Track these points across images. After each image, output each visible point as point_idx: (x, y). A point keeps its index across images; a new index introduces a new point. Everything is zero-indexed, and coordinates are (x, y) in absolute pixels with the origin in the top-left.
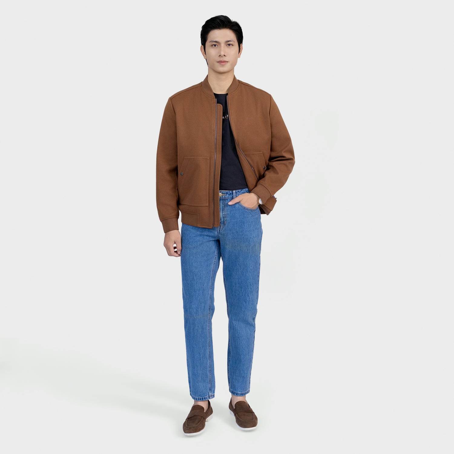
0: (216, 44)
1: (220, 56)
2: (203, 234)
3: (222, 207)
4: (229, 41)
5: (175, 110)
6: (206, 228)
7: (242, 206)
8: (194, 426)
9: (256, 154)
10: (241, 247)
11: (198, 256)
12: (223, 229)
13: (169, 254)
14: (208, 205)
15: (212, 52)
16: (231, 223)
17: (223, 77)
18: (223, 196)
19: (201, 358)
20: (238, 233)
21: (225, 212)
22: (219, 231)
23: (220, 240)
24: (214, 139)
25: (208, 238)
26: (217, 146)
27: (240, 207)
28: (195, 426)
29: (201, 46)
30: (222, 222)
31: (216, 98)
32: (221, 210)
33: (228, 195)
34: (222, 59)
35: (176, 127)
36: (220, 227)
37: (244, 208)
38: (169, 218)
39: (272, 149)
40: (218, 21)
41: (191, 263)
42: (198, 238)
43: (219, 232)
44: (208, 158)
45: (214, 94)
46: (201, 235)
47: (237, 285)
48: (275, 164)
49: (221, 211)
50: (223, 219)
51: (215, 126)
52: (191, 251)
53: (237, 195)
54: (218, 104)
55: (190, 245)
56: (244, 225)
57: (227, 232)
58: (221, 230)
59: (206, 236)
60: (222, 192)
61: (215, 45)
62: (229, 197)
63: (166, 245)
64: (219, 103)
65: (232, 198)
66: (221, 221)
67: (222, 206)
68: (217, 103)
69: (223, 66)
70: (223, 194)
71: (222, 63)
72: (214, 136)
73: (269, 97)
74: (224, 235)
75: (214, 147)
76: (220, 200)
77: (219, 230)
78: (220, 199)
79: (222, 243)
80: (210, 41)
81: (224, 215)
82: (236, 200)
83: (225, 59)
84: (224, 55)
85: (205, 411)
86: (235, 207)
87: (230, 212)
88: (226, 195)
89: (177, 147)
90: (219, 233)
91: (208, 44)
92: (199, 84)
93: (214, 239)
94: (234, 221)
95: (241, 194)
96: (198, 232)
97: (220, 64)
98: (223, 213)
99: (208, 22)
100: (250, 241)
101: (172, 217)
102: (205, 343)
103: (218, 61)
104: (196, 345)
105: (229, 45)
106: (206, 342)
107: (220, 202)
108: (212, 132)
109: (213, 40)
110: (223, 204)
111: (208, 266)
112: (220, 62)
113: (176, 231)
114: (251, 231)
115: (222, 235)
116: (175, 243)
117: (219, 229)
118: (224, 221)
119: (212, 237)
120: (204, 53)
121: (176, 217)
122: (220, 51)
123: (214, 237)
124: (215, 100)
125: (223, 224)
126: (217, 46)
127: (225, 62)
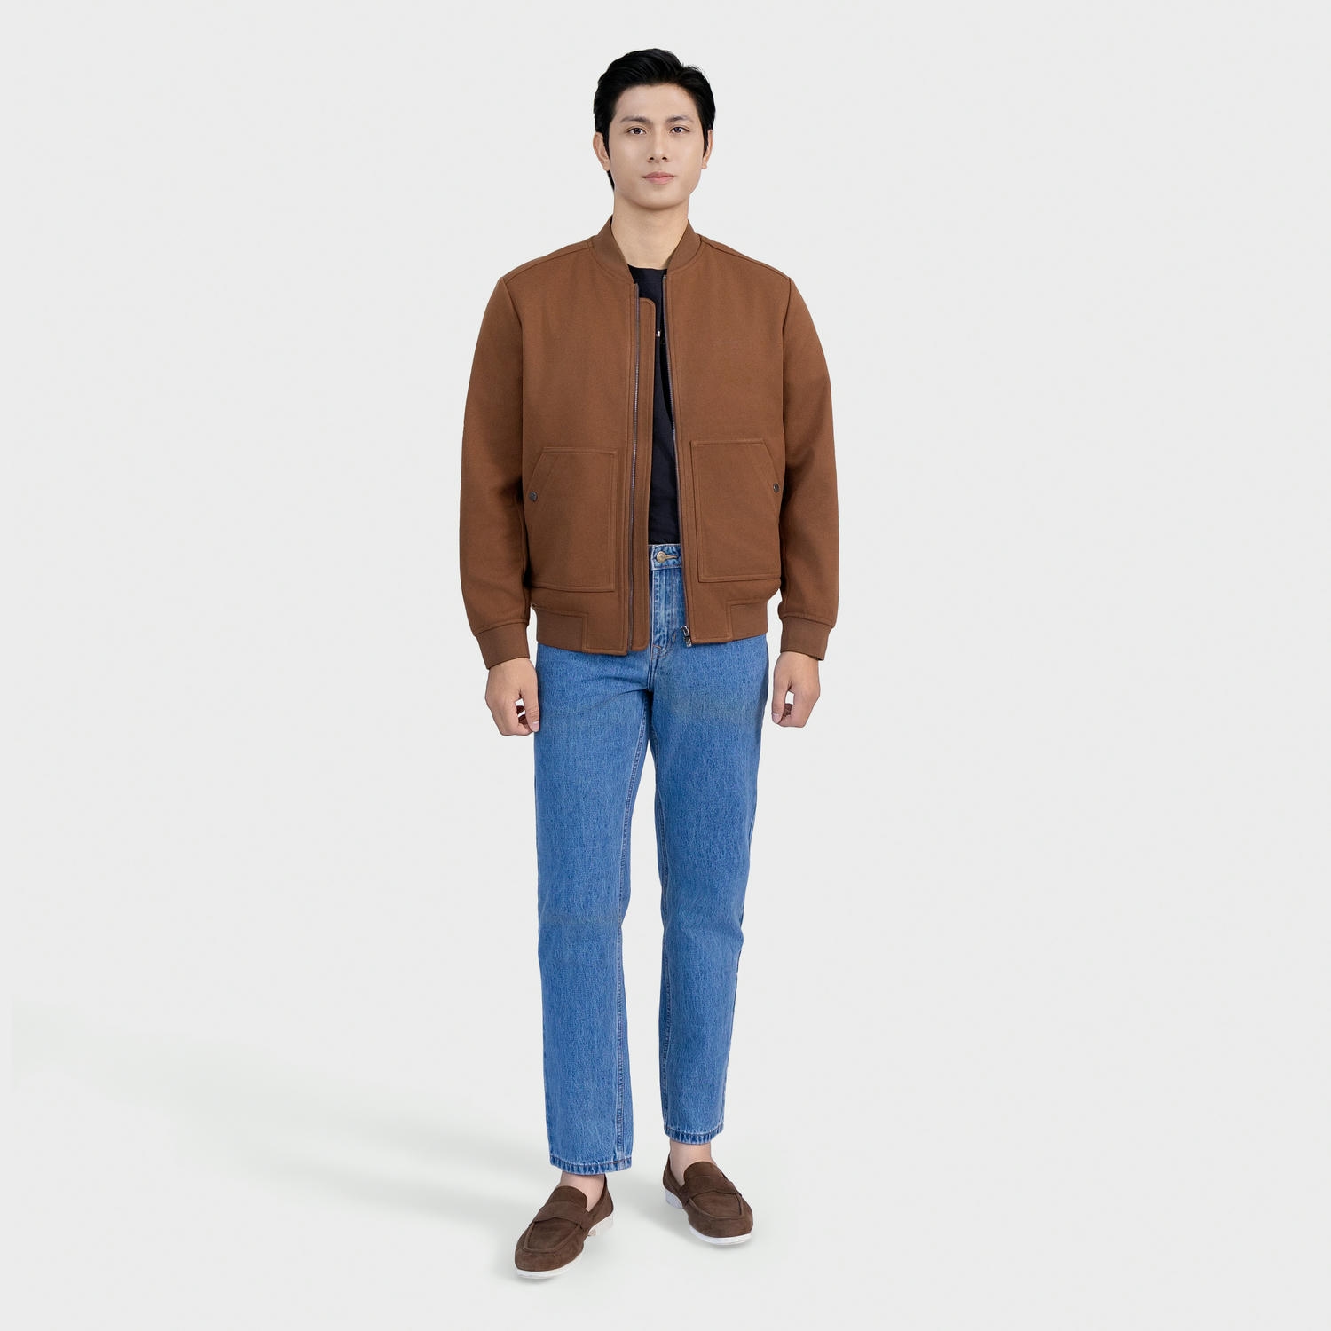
0: (639, 127)
1: (652, 159)
2: (607, 673)
3: (666, 592)
4: (676, 119)
5: (519, 313)
6: (612, 656)
8: (547, 1250)
9: (745, 443)
12: (669, 658)
13: (504, 729)
14: (612, 586)
15: (628, 149)
17: (658, 220)
18: (671, 562)
19: (594, 1042)
21: (673, 607)
22: (657, 662)
23: (656, 689)
25: (620, 684)
26: (641, 418)
28: (550, 1250)
29: (596, 136)
30: (664, 636)
31: (634, 281)
32: (663, 601)
34: (656, 169)
35: (521, 362)
36: (659, 651)
38: (500, 624)
40: (646, 60)
41: (571, 759)
42: (591, 687)
43: (654, 665)
44: (615, 453)
45: (631, 268)
47: (704, 821)
49: (662, 606)
50: (668, 627)
51: (633, 361)
54: (643, 299)
57: (679, 665)
58: (660, 659)
59: (615, 678)
60: (666, 549)
61: (637, 131)
64: (645, 297)
66: (662, 633)
67: (666, 589)
68: (641, 296)
69: (660, 187)
70: (670, 554)
71: (656, 180)
72: (632, 390)
73: (789, 285)
74: (668, 674)
75: (631, 421)
76: (660, 573)
77: (654, 661)
78: (661, 571)
79: (661, 700)
80: (621, 119)
81: (669, 615)
83: (666, 168)
84: (665, 158)
85: (589, 1208)
89: (521, 418)
90: (655, 667)
91: (616, 127)
92: (587, 241)
93: (641, 688)
96: (592, 669)
97: (652, 181)
98: (666, 609)
99: (617, 67)
101: (509, 622)
102: (608, 997)
103: (645, 174)
104: (580, 1002)
105: (677, 130)
106: (611, 995)
107: (660, 579)
108: (626, 379)
109: (630, 115)
110: (669, 583)
111: (618, 767)
112: (652, 177)
113: (522, 661)
114: (744, 661)
115: (662, 675)
116: (521, 697)
117: (655, 656)
118: (670, 632)
119: (632, 681)
120: (604, 156)
121: (521, 621)
122: (652, 146)
123: (638, 682)
124: (634, 288)
125: (668, 641)
126: (641, 132)
127: (666, 176)
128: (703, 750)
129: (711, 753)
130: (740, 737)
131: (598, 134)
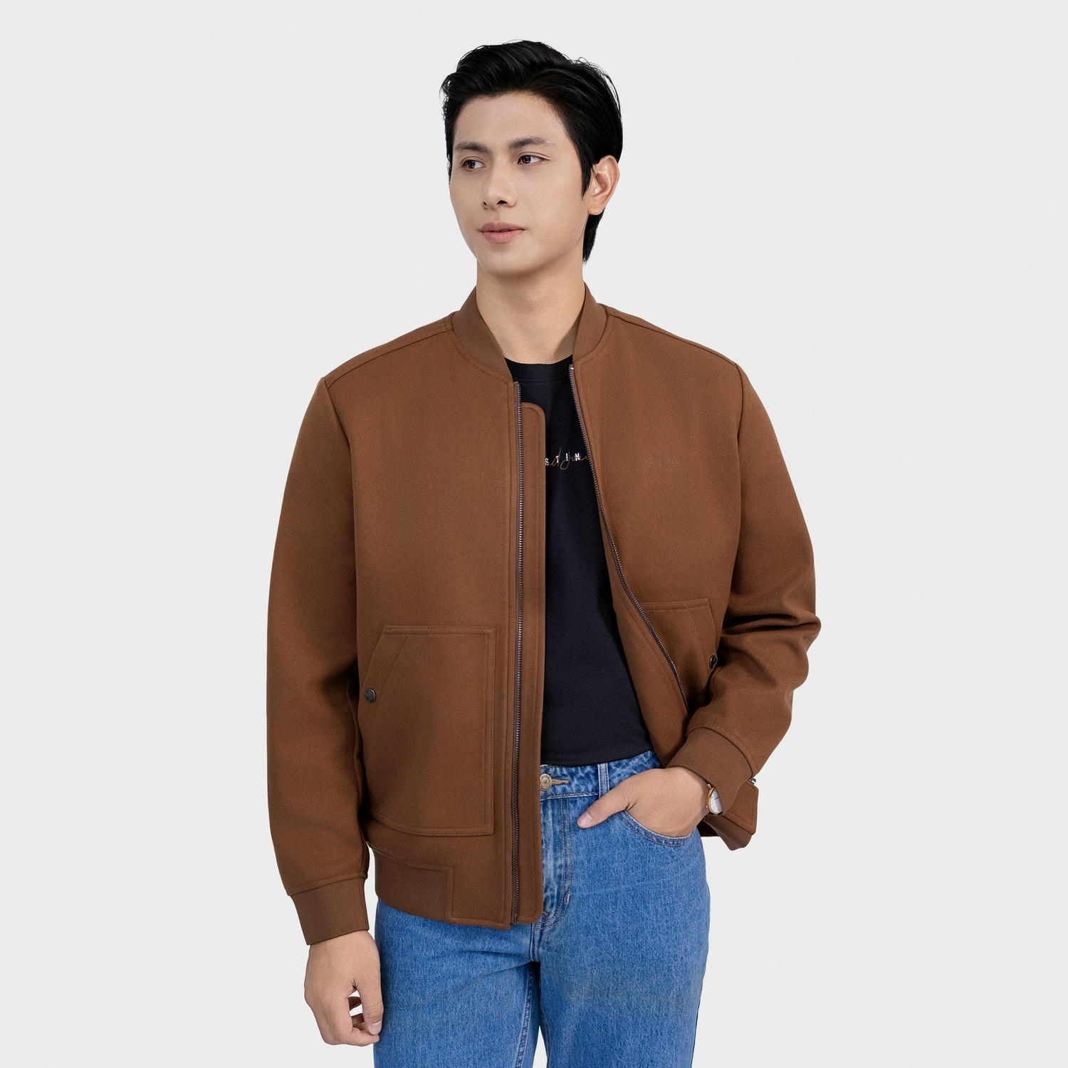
0: (474, 158)
1: (485, 203)
2: (470, 947)
3: (555, 833)
4: (523, 143)
5: (346, 428)
6: (482, 926)
7: (636, 829)
9: (684, 607)
10: (629, 995)
11: (451, 1038)
12: (558, 929)
13: (331, 1037)
14: (489, 827)
16: (591, 899)
18: (559, 789)
20: (618, 940)
21: (566, 855)
22: (541, 933)
23: (543, 963)
24: (513, 552)
25: (490, 959)
26: (527, 580)
27: (629, 832)
30: (553, 897)
31: (514, 381)
32: (551, 846)
33: (576, 782)
35: (350, 500)
36: (545, 919)
37: (648, 836)
38: (325, 882)
39: (737, 584)
42: (447, 965)
43: (537, 938)
44: (490, 631)
45: (510, 362)
46: (461, 952)
48: (751, 642)
49: (550, 853)
50: (558, 883)
51: (514, 497)
53: (615, 781)
54: (527, 405)
55: (417, 994)
56: (646, 907)
57: (574, 938)
58: (547, 930)
59: (483, 953)
60: (552, 771)
61: (471, 163)
62: (583, 789)
63: (314, 998)
64: (529, 402)
65: (596, 796)
66: (549, 893)
67: (554, 829)
68: (522, 401)
69: (504, 247)
70: (557, 777)
72: (513, 539)
73: (738, 374)
74: (559, 950)
75: (513, 584)
76: (545, 806)
77: (537, 933)
78: (545, 803)
79: (550, 980)
81: (560, 867)
82: (610, 804)
83: (507, 217)
84: (503, 202)
86: (606, 835)
87: (589, 853)
88: (569, 784)
89: (352, 582)
90: (540, 940)
93: (514, 965)
94: (602, 891)
95: (632, 774)
96: (448, 941)
98: (556, 859)
100: (669, 970)
101: (340, 878)
103: (481, 226)
107: (545, 814)
108: (504, 523)
110: (559, 820)
113: (356, 938)
115: (550, 949)
117: (539, 926)
118: (562, 892)
119: (507, 955)
121: (357, 875)
123: (517, 956)
124: (514, 388)
125: (558, 904)
126: (477, 165)
127: (510, 230)
130: (665, 1031)
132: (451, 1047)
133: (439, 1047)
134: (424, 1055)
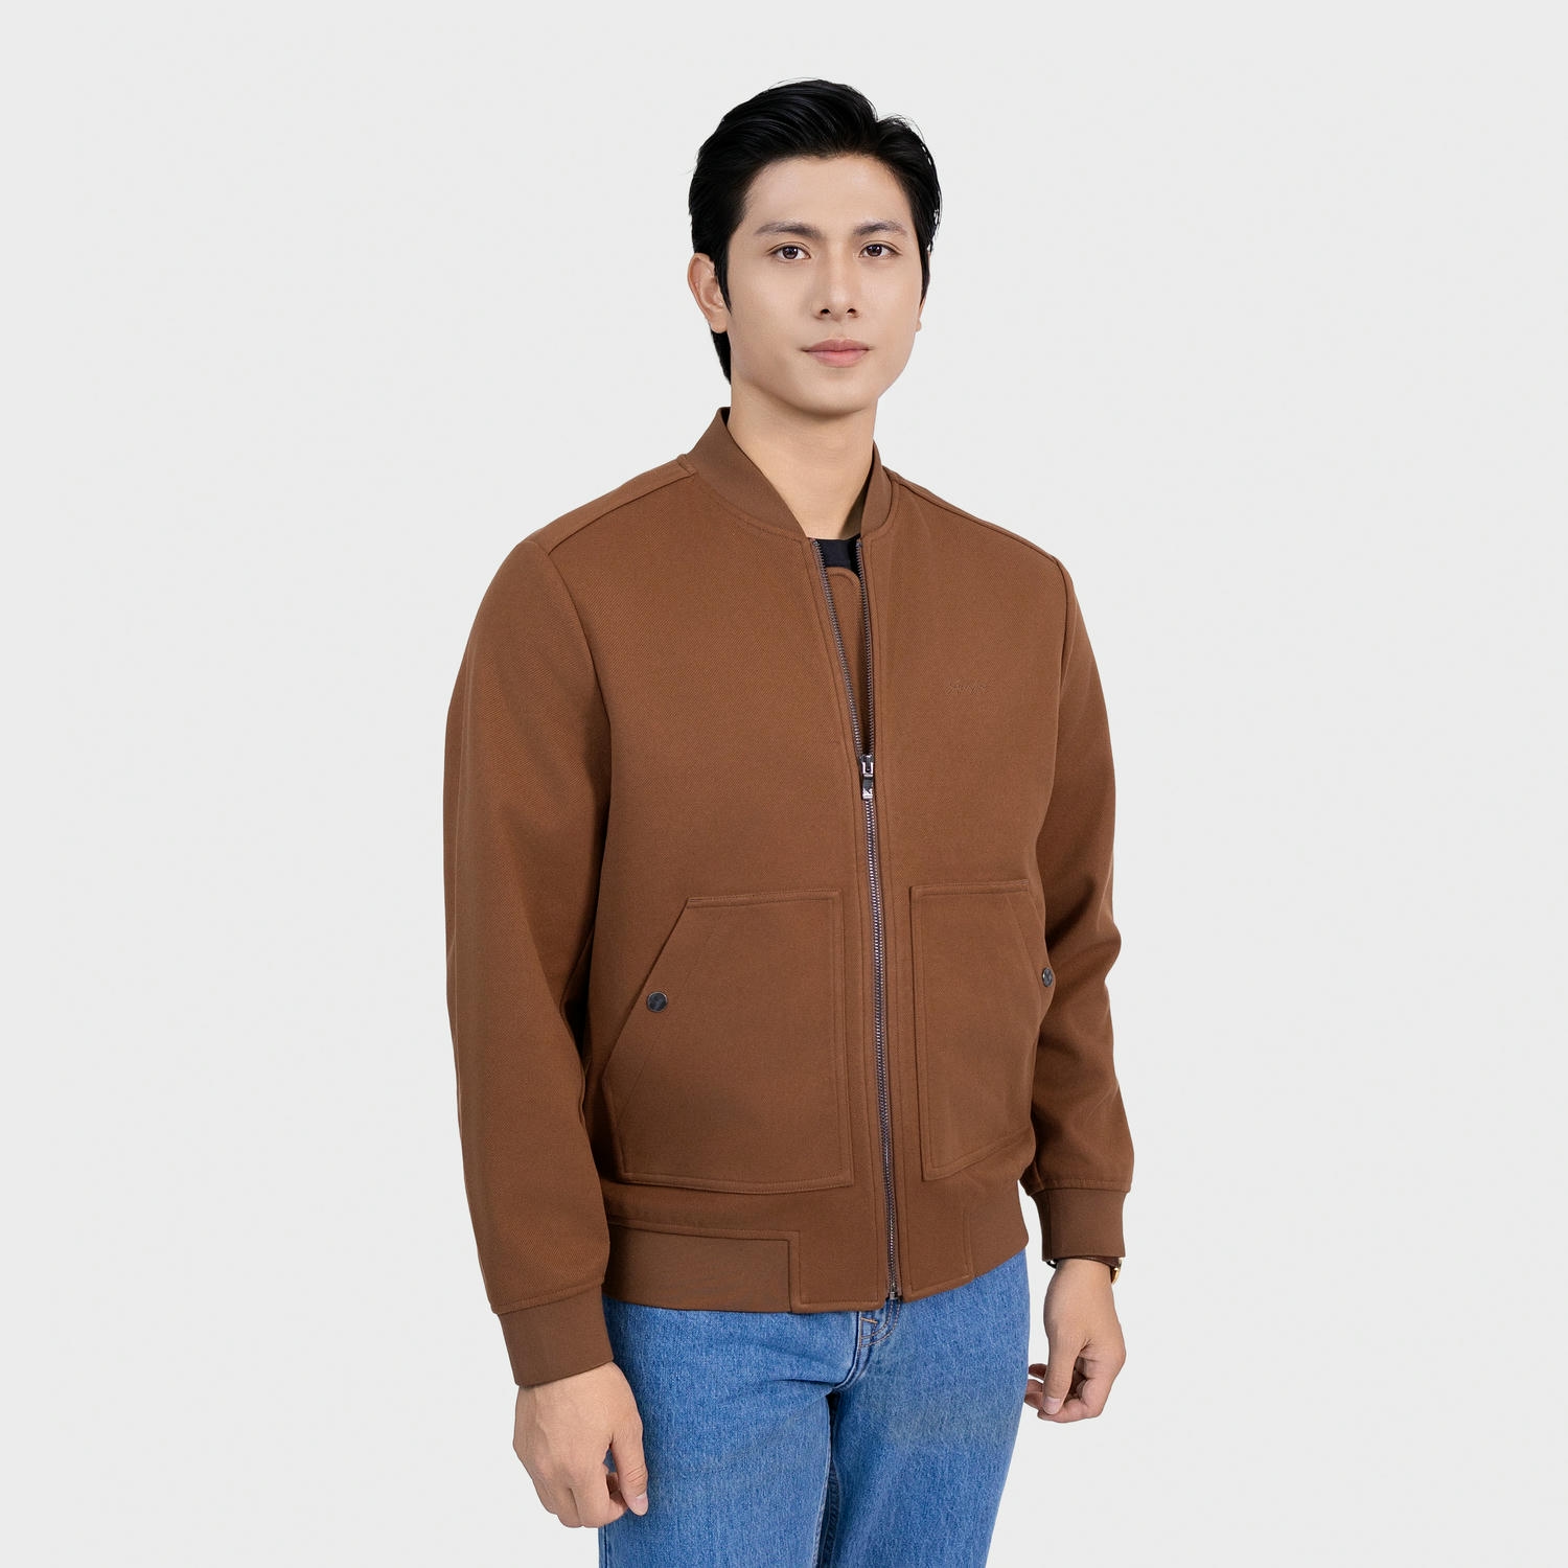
0: (797, 245)
1: (825, 311)
4: (873, 228)
11: (755, 1507)
12: (892, 1342)
14: (848, 1175)
15: (773, 290)
20: (960, 1351)
22: (870, 1350)
29: (695, 262)
34: (835, 333)
36: (874, 1330)
44: (836, 894)
52: (715, 1485)
54: (835, 570)
55: (709, 1453)
61: (790, 252)
69: (841, 372)
71: (835, 357)
73: (1060, 575)
77: (865, 1351)
80: (756, 228)
83: (852, 332)
84: (852, 311)
90: (867, 1360)
91: (743, 244)
97: (825, 361)
103: (810, 344)
105: (874, 250)
109: (774, 220)
112: (823, 350)
117: (867, 1339)
120: (711, 301)
122: (824, 284)
126: (801, 255)
127: (854, 350)
128: (939, 1498)
129: (953, 1502)
131: (699, 256)
132: (756, 1521)
133: (743, 1524)
134: (725, 1538)
